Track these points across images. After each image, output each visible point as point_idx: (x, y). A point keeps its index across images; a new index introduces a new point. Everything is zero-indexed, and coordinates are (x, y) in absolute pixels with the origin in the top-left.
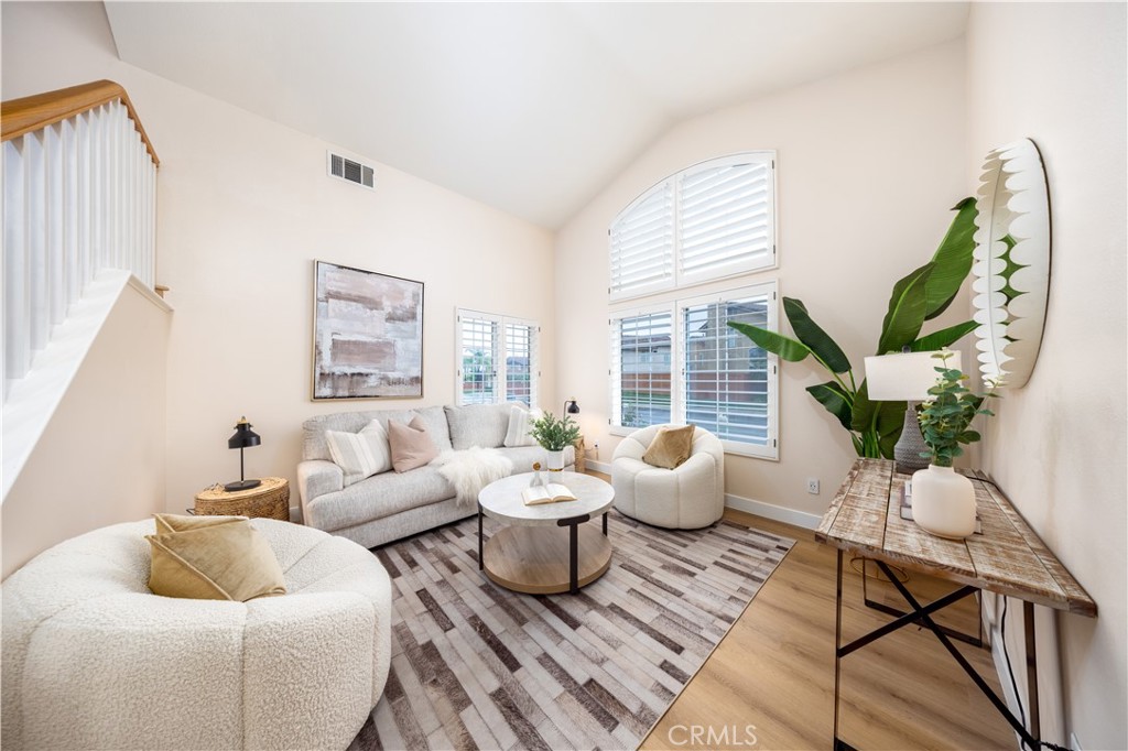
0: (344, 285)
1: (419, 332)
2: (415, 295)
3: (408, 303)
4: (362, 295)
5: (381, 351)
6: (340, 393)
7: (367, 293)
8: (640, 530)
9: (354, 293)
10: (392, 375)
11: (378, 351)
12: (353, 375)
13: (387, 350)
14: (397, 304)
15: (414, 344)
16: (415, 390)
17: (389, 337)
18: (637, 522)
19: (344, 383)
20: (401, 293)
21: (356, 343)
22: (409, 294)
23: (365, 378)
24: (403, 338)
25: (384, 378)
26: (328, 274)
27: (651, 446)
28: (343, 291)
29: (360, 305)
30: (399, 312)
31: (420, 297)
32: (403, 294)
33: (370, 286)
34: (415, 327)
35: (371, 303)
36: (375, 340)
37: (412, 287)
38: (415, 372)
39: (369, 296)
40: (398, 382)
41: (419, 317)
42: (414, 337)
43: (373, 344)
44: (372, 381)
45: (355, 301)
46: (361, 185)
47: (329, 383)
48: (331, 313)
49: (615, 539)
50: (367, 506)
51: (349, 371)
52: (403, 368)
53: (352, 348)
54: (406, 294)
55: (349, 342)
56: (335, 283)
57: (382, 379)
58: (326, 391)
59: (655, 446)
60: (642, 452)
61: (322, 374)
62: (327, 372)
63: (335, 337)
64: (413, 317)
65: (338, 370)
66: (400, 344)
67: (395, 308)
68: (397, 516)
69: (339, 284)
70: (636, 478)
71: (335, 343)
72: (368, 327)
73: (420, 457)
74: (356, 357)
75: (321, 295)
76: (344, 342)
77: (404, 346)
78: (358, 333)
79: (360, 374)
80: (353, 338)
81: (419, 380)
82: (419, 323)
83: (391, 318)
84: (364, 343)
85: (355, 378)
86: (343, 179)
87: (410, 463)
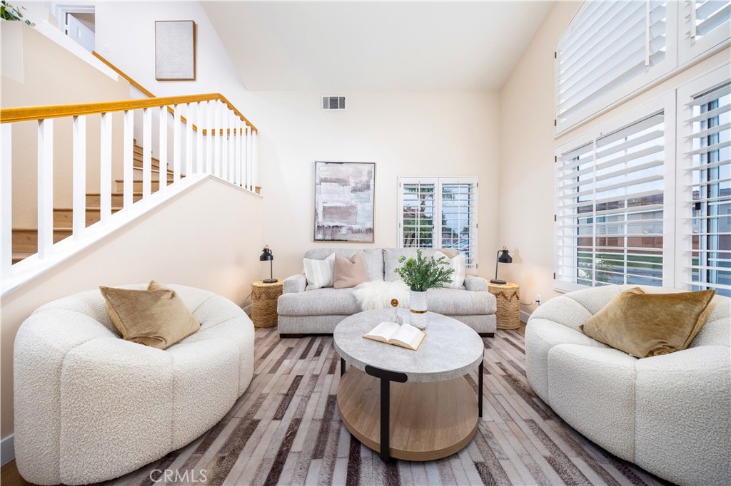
0: (328, 173)
1: (372, 198)
2: (369, 173)
3: (365, 178)
4: (339, 177)
5: (349, 212)
6: (327, 238)
7: (340, 176)
8: (548, 426)
9: (334, 177)
10: (355, 227)
11: (346, 212)
12: (333, 227)
13: (351, 211)
14: (358, 180)
15: (368, 206)
16: (369, 238)
17: (353, 202)
18: (549, 412)
19: (329, 232)
20: (361, 172)
21: (335, 208)
22: (365, 173)
23: (340, 229)
24: (362, 202)
25: (350, 229)
26: (321, 168)
27: (598, 313)
28: (328, 177)
29: (337, 184)
30: (359, 186)
31: (372, 174)
32: (361, 173)
33: (343, 171)
34: (369, 195)
35: (342, 182)
36: (345, 205)
37: (367, 168)
38: (369, 225)
39: (341, 178)
40: (359, 231)
41: (372, 187)
42: (368, 201)
43: (344, 208)
44: (344, 231)
45: (334, 182)
46: (339, 109)
47: (321, 232)
48: (323, 191)
49: (499, 420)
50: (304, 305)
51: (331, 224)
52: (362, 222)
53: (333, 210)
54: (363, 173)
55: (331, 207)
56: (323, 173)
57: (349, 229)
58: (320, 236)
59: (606, 314)
60: (585, 317)
61: (318, 227)
62: (321, 225)
63: (325, 205)
64: (368, 187)
65: (326, 224)
66: (359, 207)
67: (357, 183)
68: (324, 317)
69: (326, 173)
70: (551, 351)
71: (324, 208)
72: (341, 197)
73: (350, 281)
74: (335, 216)
75: (318, 182)
76: (329, 208)
77: (362, 208)
78: (337, 201)
79: (337, 227)
80: (333, 205)
81: (371, 231)
82: (372, 192)
83: (354, 190)
84: (339, 207)
85: (334, 229)
86: (329, 109)
87: (343, 284)
